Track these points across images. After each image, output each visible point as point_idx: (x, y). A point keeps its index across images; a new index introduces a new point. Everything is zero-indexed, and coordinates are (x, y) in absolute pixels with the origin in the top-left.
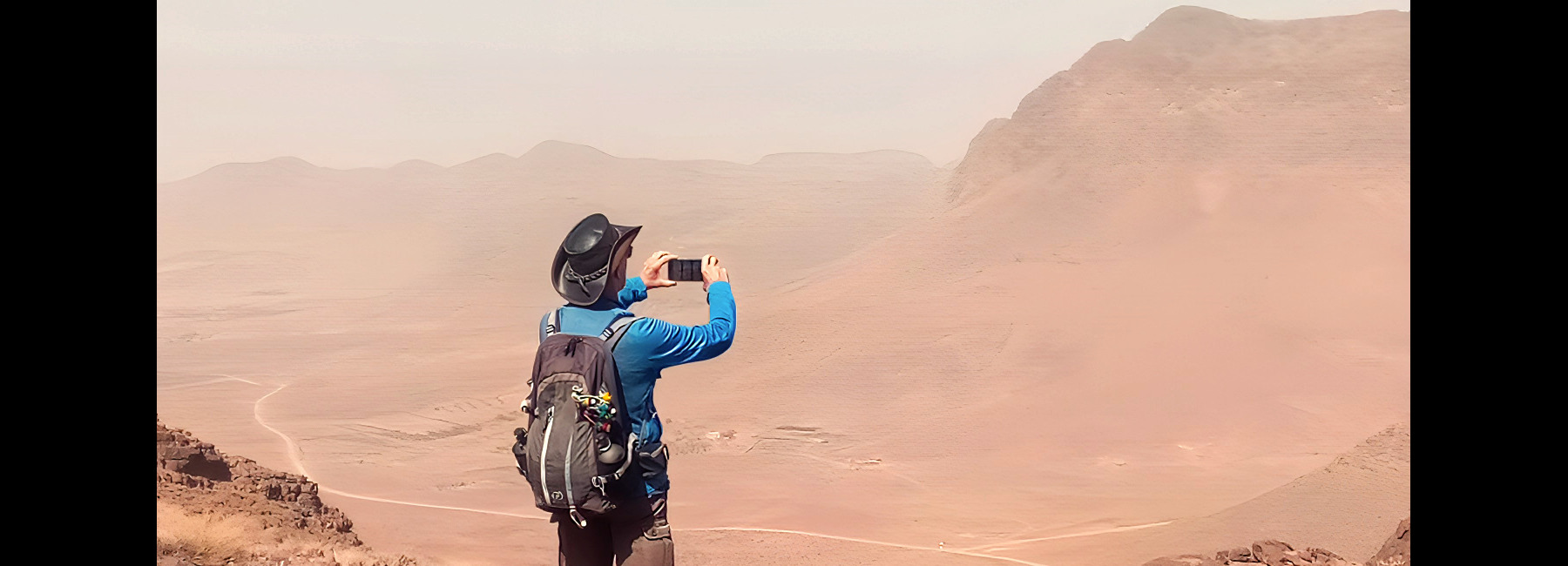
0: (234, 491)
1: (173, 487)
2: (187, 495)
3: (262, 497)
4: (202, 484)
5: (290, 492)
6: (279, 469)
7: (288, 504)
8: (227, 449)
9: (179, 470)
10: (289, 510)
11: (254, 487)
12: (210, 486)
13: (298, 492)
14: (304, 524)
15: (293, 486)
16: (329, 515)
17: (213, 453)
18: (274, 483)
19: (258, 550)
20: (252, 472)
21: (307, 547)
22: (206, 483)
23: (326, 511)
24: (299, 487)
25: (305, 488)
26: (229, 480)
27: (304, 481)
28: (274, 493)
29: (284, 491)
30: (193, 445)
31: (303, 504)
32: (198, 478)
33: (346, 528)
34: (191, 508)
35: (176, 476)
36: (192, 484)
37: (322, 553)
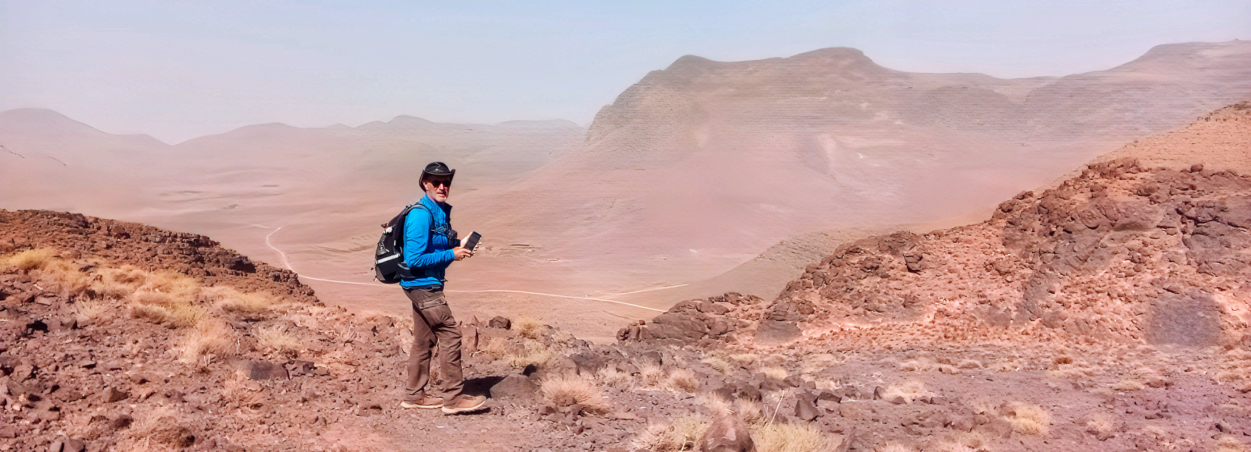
0: (257, 277)
1: (228, 276)
2: (235, 280)
3: (271, 280)
4: (242, 275)
5: (284, 278)
6: (278, 267)
7: (284, 283)
8: (253, 258)
9: (231, 268)
10: (285, 286)
11: (267, 276)
12: (246, 275)
13: (288, 278)
14: (291, 292)
15: (286, 275)
16: (303, 288)
17: (247, 260)
18: (277, 273)
19: (272, 307)
20: (266, 268)
21: (295, 305)
22: (244, 274)
23: (302, 286)
24: (289, 275)
25: (292, 276)
26: (255, 273)
27: (291, 272)
28: (277, 278)
29: (282, 277)
30: (238, 257)
31: (290, 283)
32: (240, 272)
33: (311, 294)
34: (237, 286)
35: (229, 271)
36: (238, 274)
37: (302, 309)
